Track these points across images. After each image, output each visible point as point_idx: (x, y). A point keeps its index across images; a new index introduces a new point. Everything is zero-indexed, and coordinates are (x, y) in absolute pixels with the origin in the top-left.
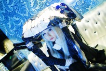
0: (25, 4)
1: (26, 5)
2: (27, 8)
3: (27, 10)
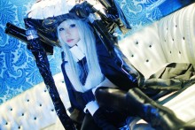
0: (15, 9)
1: (16, 12)
2: (16, 17)
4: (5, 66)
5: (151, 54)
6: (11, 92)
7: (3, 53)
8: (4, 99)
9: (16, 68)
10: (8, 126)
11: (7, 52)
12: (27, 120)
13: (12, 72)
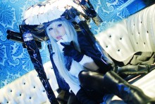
0: (13, 11)
1: (14, 13)
2: (14, 17)
3: (15, 19)
4: (6, 56)
6: (11, 77)
7: (4, 46)
8: (5, 83)
9: (14, 58)
11: (8, 45)
12: (24, 99)
13: (12, 61)
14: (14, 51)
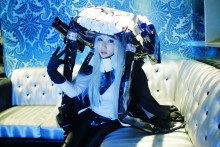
4: (38, 37)
5: (164, 85)
6: (34, 62)
7: (41, 26)
8: (26, 65)
9: (46, 44)
10: (20, 90)
11: (45, 27)
12: (37, 92)
13: (42, 46)
14: (49, 36)
